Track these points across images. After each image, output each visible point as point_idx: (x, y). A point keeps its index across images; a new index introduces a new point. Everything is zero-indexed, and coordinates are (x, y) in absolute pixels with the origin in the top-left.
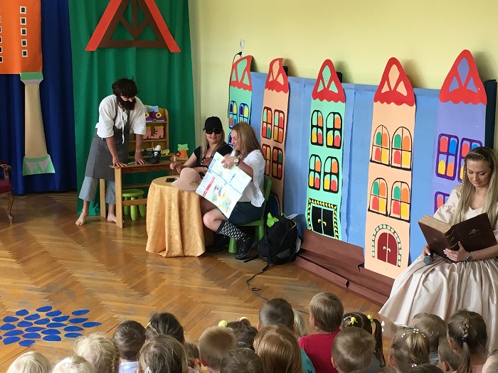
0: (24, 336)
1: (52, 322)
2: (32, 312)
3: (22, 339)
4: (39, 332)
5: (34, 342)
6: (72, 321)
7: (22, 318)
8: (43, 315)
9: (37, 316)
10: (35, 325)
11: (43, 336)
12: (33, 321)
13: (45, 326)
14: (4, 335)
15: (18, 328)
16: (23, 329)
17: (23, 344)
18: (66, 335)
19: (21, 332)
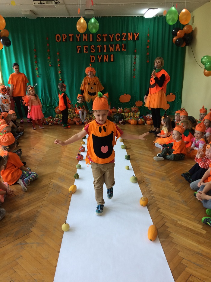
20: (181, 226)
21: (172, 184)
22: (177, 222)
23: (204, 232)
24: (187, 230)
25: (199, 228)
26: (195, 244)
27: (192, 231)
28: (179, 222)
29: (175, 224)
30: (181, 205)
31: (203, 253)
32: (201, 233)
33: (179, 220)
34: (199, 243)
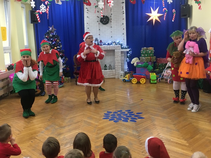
0: (116, 119)
1: (128, 115)
2: (123, 111)
4: (122, 118)
5: (119, 121)
7: (119, 113)
9: (125, 113)
10: (122, 116)
13: (125, 116)
17: (114, 121)
18: (130, 121)
20: (172, 142)
21: (170, 121)
22: (170, 140)
23: (187, 144)
24: (176, 144)
25: (184, 142)
26: (180, 150)
27: (179, 144)
28: (172, 140)
29: (169, 141)
30: (175, 132)
31: (184, 154)
32: (185, 145)
33: (172, 139)
34: (183, 149)
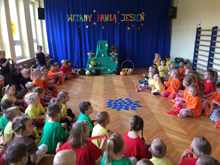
0: (118, 107)
1: (128, 103)
2: (123, 100)
3: (118, 108)
4: (123, 106)
5: (121, 109)
6: (134, 104)
7: (120, 101)
8: (126, 101)
11: (124, 108)
12: (122, 103)
13: (125, 105)
14: (113, 106)
15: (118, 104)
16: (119, 105)
17: (117, 109)
18: (131, 109)
19: (118, 105)
20: (172, 130)
24: (176, 132)
25: (183, 131)
26: (181, 139)
27: (178, 132)
29: (169, 129)
31: (185, 143)
32: (184, 134)
33: (171, 127)
